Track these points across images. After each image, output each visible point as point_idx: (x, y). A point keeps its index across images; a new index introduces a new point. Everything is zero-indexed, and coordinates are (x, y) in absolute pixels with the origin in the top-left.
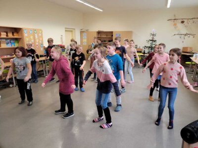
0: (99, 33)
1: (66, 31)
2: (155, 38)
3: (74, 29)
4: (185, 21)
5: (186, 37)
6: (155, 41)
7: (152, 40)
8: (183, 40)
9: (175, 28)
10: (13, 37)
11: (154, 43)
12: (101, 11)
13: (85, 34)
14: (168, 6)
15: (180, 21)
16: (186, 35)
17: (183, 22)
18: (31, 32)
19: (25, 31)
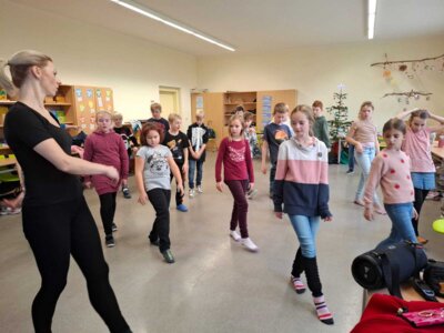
0: (228, 95)
1: (161, 92)
2: (345, 103)
3: (178, 89)
4: (409, 65)
5: (412, 99)
6: (345, 109)
7: (338, 108)
8: (405, 106)
9: (388, 80)
10: (54, 103)
11: (342, 113)
12: (232, 50)
13: (199, 99)
14: (371, 35)
15: (397, 66)
16: (410, 95)
17: (403, 68)
18: (90, 93)
19: (78, 92)
